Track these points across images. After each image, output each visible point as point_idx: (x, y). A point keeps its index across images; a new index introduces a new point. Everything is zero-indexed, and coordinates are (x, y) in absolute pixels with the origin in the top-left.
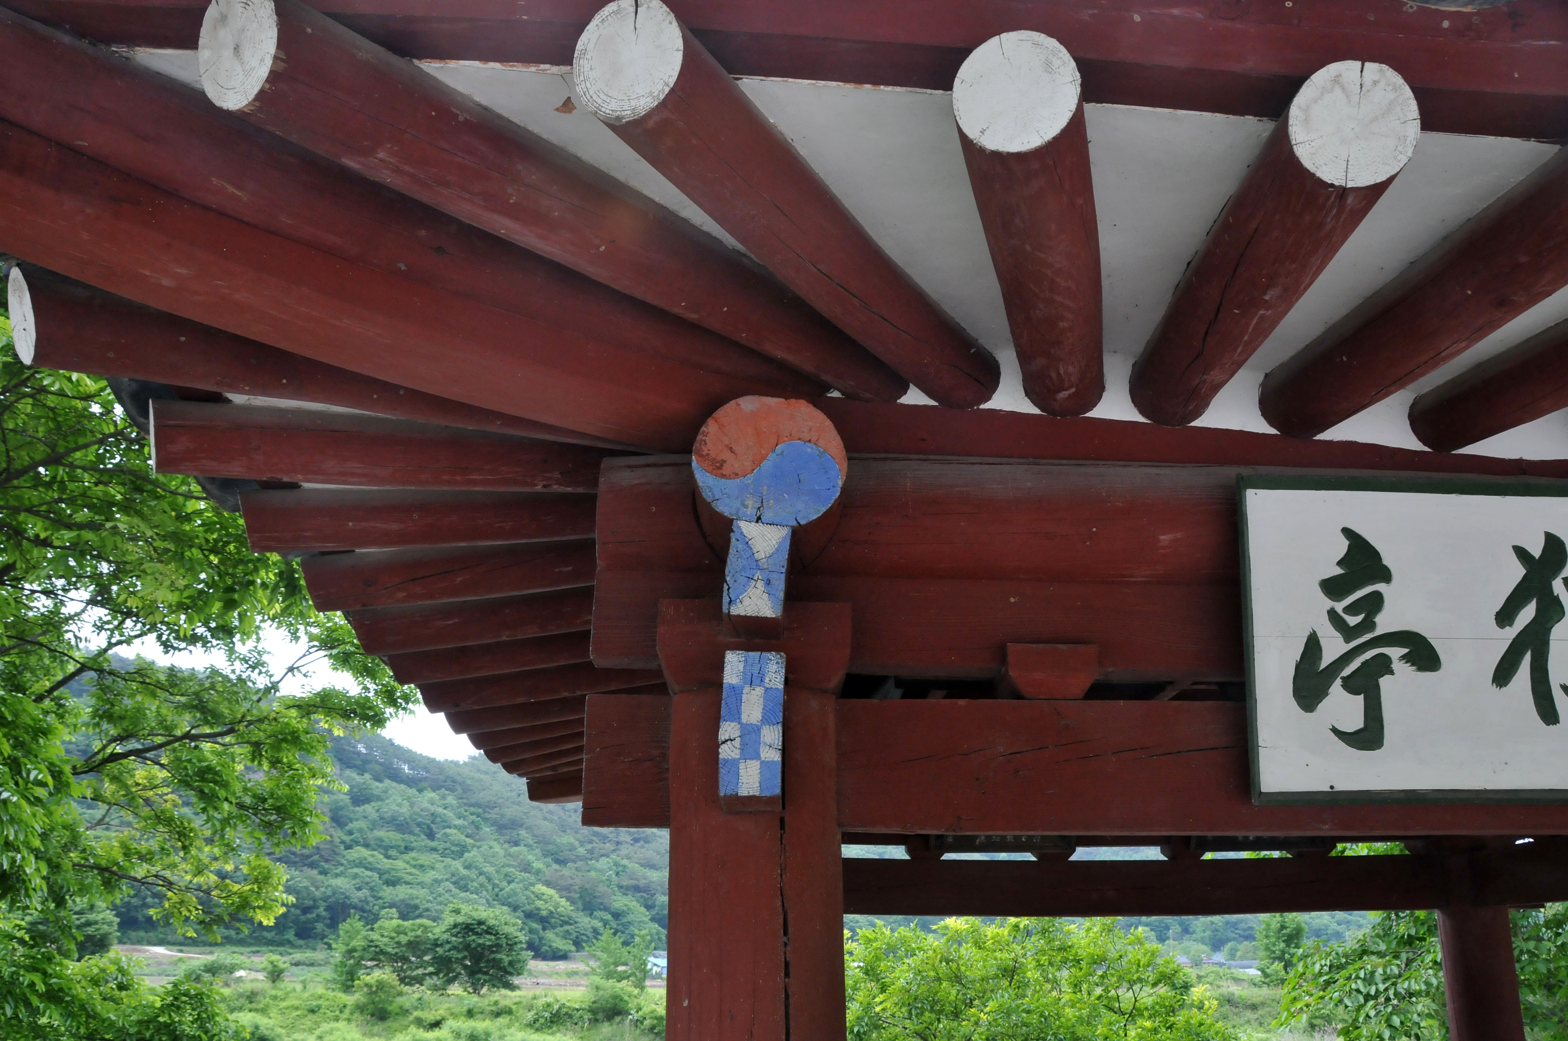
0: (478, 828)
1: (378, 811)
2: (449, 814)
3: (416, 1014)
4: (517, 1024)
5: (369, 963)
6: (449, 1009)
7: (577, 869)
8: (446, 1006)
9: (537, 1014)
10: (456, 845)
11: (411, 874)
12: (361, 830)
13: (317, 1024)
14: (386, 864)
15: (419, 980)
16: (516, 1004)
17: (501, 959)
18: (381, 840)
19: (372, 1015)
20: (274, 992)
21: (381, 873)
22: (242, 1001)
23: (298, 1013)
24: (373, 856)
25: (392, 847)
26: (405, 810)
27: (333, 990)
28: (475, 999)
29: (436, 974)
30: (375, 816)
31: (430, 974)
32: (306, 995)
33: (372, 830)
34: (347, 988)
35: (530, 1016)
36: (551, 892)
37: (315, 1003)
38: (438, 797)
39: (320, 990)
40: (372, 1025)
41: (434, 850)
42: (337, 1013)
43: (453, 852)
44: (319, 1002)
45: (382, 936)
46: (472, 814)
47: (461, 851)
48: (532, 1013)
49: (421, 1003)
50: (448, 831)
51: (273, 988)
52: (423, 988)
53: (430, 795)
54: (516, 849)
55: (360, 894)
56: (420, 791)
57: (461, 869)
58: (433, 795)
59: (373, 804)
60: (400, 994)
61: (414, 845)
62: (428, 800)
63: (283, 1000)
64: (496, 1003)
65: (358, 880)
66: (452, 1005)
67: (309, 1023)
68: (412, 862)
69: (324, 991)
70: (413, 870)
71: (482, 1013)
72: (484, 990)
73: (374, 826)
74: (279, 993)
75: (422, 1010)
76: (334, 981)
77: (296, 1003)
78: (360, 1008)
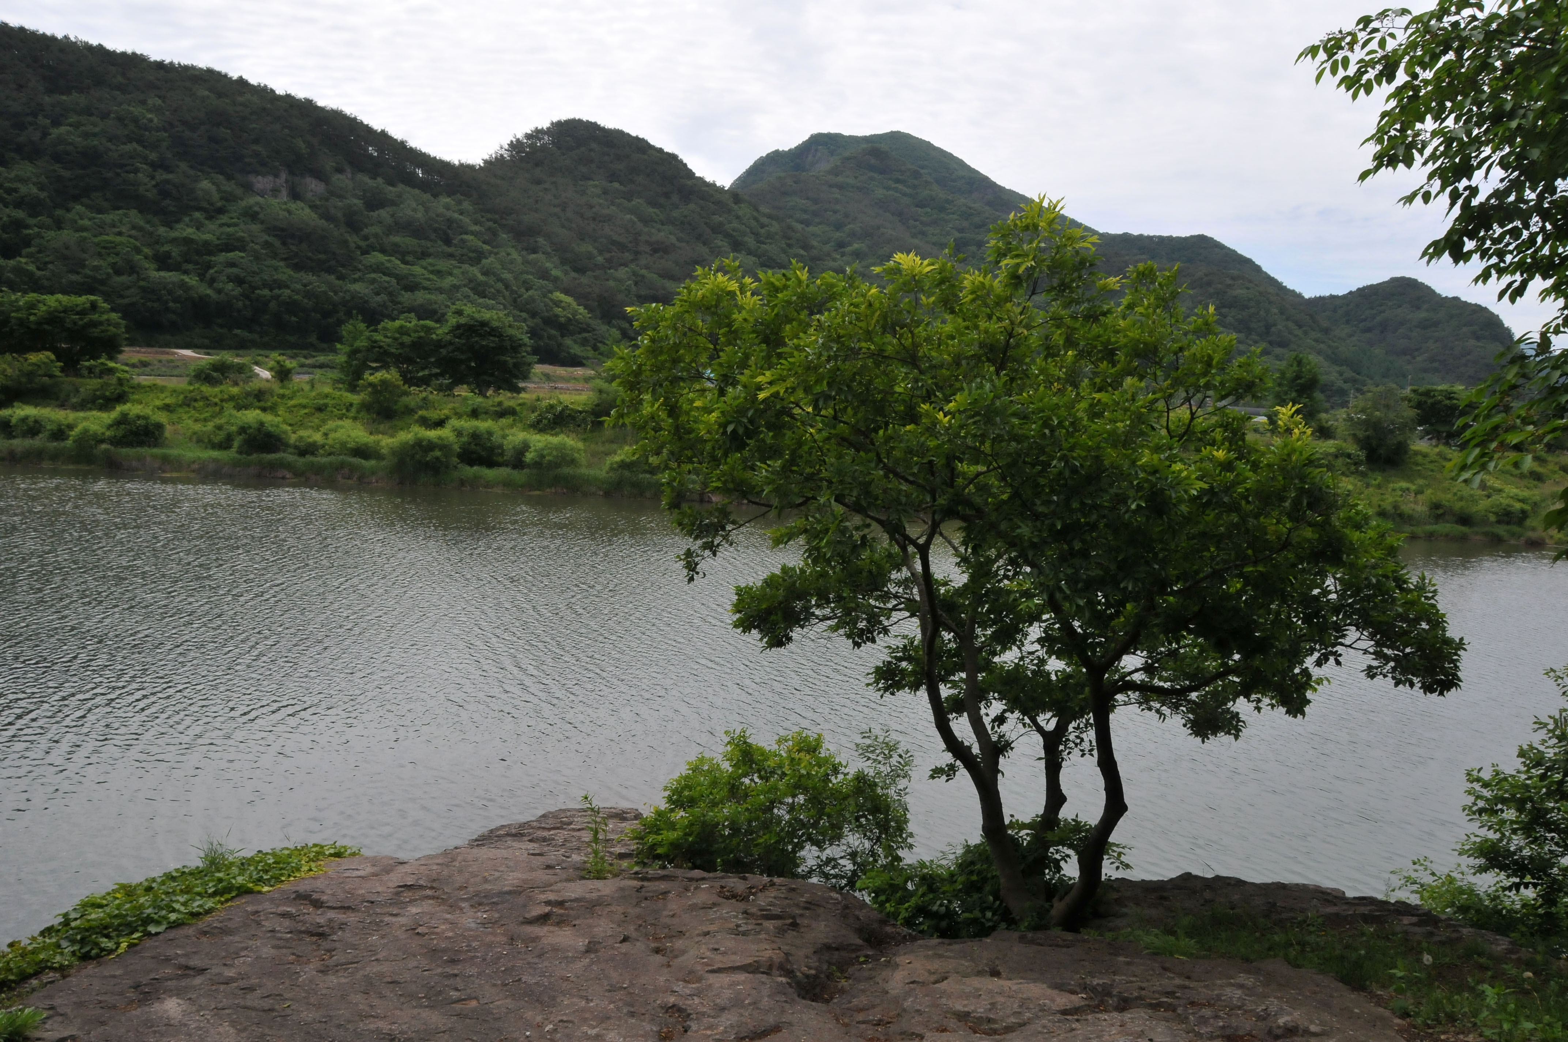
0: (495, 234)
1: (393, 216)
2: (466, 220)
3: (420, 413)
4: (519, 425)
5: (374, 365)
6: (454, 409)
7: (596, 278)
8: (451, 406)
9: (540, 415)
10: (473, 252)
11: (429, 279)
12: (376, 235)
13: (324, 421)
14: (403, 268)
15: (424, 382)
16: (520, 405)
17: (506, 361)
18: (396, 245)
19: (378, 414)
20: (281, 391)
21: (399, 278)
22: (251, 399)
23: (306, 411)
24: (389, 261)
25: (409, 253)
26: (420, 215)
27: (340, 389)
28: (480, 399)
29: (442, 374)
30: (389, 220)
31: (436, 376)
32: (314, 394)
33: (388, 235)
34: (353, 388)
35: (533, 416)
36: (568, 299)
37: (322, 402)
38: (453, 203)
39: (327, 389)
40: (379, 424)
41: (451, 256)
42: (344, 411)
43: (470, 258)
44: (325, 401)
45: (386, 337)
46: (488, 220)
47: (477, 257)
48: (536, 414)
49: (426, 404)
50: (465, 237)
51: (282, 388)
52: (430, 389)
53: (445, 200)
54: (534, 256)
55: (378, 299)
56: (435, 196)
57: (479, 275)
58: (448, 200)
59: (388, 209)
60: (406, 394)
61: (431, 250)
62: (443, 205)
63: (291, 398)
64: (500, 404)
65: (376, 285)
66: (457, 405)
67: (316, 421)
68: (430, 268)
69: (331, 391)
70: (431, 276)
71: (486, 413)
72: (490, 392)
73: (389, 231)
74: (287, 392)
75: (427, 409)
76: (340, 381)
77: (304, 401)
78: (365, 407)
